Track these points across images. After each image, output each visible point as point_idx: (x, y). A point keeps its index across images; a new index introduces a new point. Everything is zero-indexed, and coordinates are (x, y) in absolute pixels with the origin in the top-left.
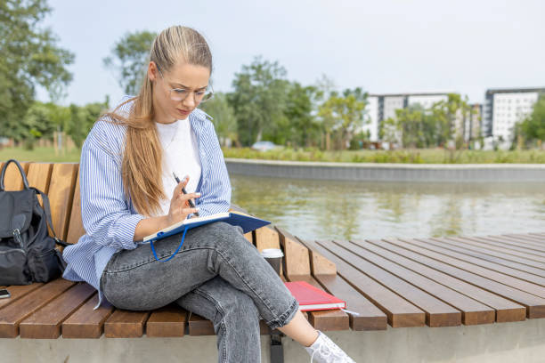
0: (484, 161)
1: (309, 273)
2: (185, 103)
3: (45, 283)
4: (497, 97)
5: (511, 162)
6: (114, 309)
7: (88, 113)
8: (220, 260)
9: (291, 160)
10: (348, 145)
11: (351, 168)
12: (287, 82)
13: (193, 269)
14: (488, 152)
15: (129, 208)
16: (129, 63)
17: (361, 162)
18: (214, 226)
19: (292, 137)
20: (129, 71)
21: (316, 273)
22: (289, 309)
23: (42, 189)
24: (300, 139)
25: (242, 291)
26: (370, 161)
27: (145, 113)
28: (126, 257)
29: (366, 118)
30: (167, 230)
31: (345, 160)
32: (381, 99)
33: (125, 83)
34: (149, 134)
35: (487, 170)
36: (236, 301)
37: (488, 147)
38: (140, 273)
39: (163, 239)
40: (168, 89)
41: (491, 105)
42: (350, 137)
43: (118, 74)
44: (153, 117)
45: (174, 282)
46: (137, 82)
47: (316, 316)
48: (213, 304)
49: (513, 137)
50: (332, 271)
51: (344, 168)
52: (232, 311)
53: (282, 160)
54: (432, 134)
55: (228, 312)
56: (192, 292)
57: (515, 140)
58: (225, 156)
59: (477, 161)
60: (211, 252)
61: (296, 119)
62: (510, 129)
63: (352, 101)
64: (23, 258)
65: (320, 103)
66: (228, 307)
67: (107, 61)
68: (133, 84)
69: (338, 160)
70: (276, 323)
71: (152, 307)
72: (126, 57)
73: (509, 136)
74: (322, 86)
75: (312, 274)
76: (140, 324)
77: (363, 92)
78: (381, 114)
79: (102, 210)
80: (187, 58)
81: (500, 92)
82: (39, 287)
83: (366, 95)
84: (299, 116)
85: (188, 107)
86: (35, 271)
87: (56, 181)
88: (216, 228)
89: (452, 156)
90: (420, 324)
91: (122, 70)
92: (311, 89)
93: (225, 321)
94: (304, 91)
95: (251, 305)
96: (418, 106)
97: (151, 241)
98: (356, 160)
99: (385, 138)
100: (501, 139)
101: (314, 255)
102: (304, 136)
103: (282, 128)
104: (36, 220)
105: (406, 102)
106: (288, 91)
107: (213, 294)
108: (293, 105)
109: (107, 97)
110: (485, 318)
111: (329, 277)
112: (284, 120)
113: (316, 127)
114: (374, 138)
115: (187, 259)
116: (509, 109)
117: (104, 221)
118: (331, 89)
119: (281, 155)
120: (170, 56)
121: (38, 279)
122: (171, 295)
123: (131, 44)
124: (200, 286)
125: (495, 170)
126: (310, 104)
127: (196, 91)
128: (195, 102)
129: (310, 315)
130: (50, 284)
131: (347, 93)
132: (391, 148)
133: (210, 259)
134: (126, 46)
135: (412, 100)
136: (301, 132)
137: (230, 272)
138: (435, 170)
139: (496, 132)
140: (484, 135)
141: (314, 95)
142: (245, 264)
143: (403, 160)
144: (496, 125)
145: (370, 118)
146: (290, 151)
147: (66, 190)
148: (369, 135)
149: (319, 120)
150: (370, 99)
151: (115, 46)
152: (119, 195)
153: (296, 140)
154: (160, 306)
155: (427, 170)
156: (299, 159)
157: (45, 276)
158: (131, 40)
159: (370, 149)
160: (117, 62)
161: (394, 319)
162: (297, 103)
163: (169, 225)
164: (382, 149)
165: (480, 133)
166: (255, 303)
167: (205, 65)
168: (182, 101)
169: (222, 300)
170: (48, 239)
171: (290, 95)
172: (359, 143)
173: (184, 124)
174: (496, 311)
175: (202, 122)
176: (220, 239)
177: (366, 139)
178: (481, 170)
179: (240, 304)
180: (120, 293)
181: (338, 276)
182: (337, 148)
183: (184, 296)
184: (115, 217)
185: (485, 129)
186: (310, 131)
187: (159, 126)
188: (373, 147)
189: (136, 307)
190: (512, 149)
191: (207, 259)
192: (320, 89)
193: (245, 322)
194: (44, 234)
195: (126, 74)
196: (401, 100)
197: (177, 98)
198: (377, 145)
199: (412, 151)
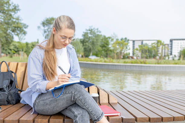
0: (169, 63)
1: (108, 102)
2: (65, 42)
3: (14, 105)
4: (174, 41)
5: (178, 64)
6: (38, 114)
7: (32, 45)
8: (76, 97)
9: (102, 62)
10: (122, 57)
11: (123, 65)
12: (101, 35)
13: (67, 101)
14: (171, 60)
15: (44, 79)
16: (46, 28)
17: (126, 63)
18: (74, 85)
19: (103, 54)
20: (46, 31)
21: (110, 102)
22: (100, 115)
23: (14, 71)
24: (105, 55)
26: (129, 63)
27: (51, 45)
28: (43, 96)
29: (128, 48)
30: (57, 86)
31: (121, 62)
32: (134, 41)
33: (45, 35)
34: (52, 53)
35: (171, 67)
36: (82, 112)
37: (171, 59)
38: (48, 101)
39: (56, 90)
40: (59, 37)
41: (172, 44)
42: (123, 54)
43: (43, 32)
44: (54, 47)
45: (60, 105)
46: (49, 34)
47: (110, 118)
48: (74, 113)
49: (179, 55)
50: (116, 102)
51: (120, 65)
52: (80, 115)
53: (99, 62)
54: (151, 54)
55: (79, 116)
56: (66, 109)
57: (180, 56)
58: (79, 61)
59: (167, 64)
60: (73, 95)
61: (104, 48)
62: (178, 53)
63: (123, 42)
64: (7, 96)
65: (112, 43)
66: (79, 114)
67: (39, 27)
68: (48, 35)
69: (118, 62)
70: (96, 120)
71: (52, 114)
72: (45, 26)
73: (178, 55)
74: (113, 37)
75: (109, 103)
76: (47, 120)
77: (128, 39)
78: (134, 47)
79: (35, 79)
81: (175, 40)
82: (12, 106)
83: (128, 40)
84: (105, 47)
85: (66, 44)
86: (11, 100)
87: (19, 69)
88: (75, 86)
89: (158, 62)
90: (147, 121)
91: (44, 31)
92: (110, 38)
93: (77, 119)
94: (107, 38)
95: (87, 113)
96: (146, 44)
97: (52, 90)
98: (125, 62)
99: (135, 55)
100: (175, 56)
101: (110, 96)
102: (107, 54)
103: (99, 51)
104: (11, 82)
105: (142, 43)
106: (101, 38)
107: (74, 109)
108: (103, 43)
109: (38, 40)
110: (170, 119)
111: (115, 104)
112: (100, 48)
113: (111, 51)
114: (131, 55)
115: (64, 97)
116: (178, 46)
117: (35, 83)
118: (116, 38)
119: (99, 61)
120: (60, 26)
121: (11, 103)
122: (58, 109)
123: (47, 22)
124: (69, 106)
125: (173, 67)
126: (109, 43)
127: (69, 38)
128: (69, 42)
129: (108, 117)
130: (16, 105)
131: (122, 39)
132: (137, 58)
133: (73, 97)
134: (45, 22)
135: (144, 42)
136: (106, 52)
137: (80, 102)
138: (152, 67)
139: (173, 54)
140: (169, 54)
141: (110, 40)
142: (85, 99)
143: (141, 63)
144: (173, 51)
145: (130, 48)
146: (102, 59)
147: (23, 72)
148: (129, 54)
149: (112, 48)
150: (129, 42)
151: (42, 22)
152: (41, 74)
153: (104, 55)
154: (54, 114)
155: (149, 66)
156: (105, 62)
157: (14, 102)
158: (47, 20)
159: (130, 59)
160: (42, 28)
161: (138, 119)
162: (105, 43)
163: (58, 85)
164: (134, 59)
165: (168, 54)
166: (88, 113)
167: (73, 29)
168: (64, 41)
169: (77, 111)
170: (16, 89)
171: (102, 40)
172: (126, 57)
173: (65, 49)
174: (174, 117)
175: (71, 49)
176: (76, 90)
177: (128, 55)
178: (168, 67)
179: (83, 113)
180: (40, 109)
181: (118, 104)
182: (118, 58)
183: (63, 110)
184: (39, 82)
185: (169, 52)
186: (109, 52)
187: (56, 50)
188: (131, 58)
189: (46, 114)
190: (179, 59)
191: (72, 97)
192: (113, 38)
193: (85, 120)
194: (14, 87)
195: (45, 32)
196: (140, 42)
197: (62, 40)
198: (132, 57)
199: (144, 60)
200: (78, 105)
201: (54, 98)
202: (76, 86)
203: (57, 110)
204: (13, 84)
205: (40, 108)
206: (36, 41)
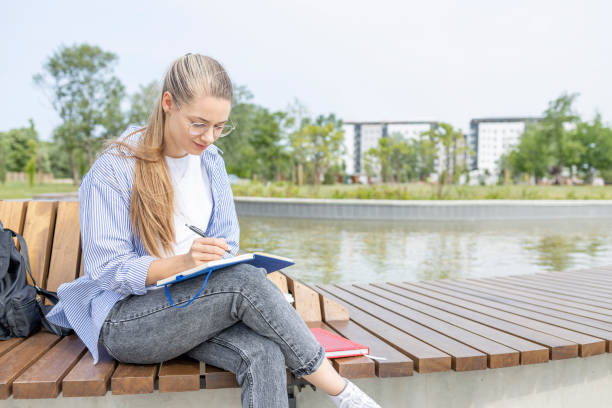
0: (475, 197)
1: (319, 319)
2: (203, 138)
3: (25, 338)
4: (482, 126)
5: (502, 198)
7: (12, 140)
8: (245, 304)
9: (263, 196)
10: (322, 178)
11: (332, 205)
12: (252, 106)
13: (214, 315)
14: (473, 187)
16: (65, 81)
17: (342, 198)
18: (237, 268)
19: (259, 170)
20: (64, 90)
21: (327, 319)
22: (317, 355)
23: (16, 230)
24: (268, 172)
25: (268, 338)
26: (351, 197)
29: (341, 148)
30: (187, 273)
31: (324, 195)
32: (358, 127)
33: (59, 106)
34: (158, 169)
35: (479, 207)
36: (262, 348)
37: (474, 182)
38: (152, 321)
41: (476, 135)
42: (325, 170)
43: (51, 94)
44: (162, 151)
45: (191, 329)
46: (75, 104)
47: (341, 363)
48: (237, 353)
49: (499, 171)
50: (345, 316)
51: (324, 205)
52: (259, 359)
53: (252, 195)
54: (413, 167)
55: (254, 361)
56: (209, 341)
57: (502, 174)
59: (466, 197)
60: (236, 296)
61: (263, 149)
62: (496, 162)
63: (324, 129)
64: (3, 310)
65: (290, 131)
66: (254, 355)
67: (38, 79)
68: (70, 106)
69: (316, 196)
70: (304, 371)
72: (61, 74)
73: (496, 170)
74: (294, 111)
75: (323, 320)
76: (151, 378)
77: (338, 118)
78: (358, 144)
80: (209, 89)
81: (485, 121)
82: (21, 342)
83: (340, 123)
84: (267, 145)
85: (205, 143)
86: (14, 324)
87: (32, 222)
88: (242, 271)
89: (440, 191)
90: (446, 368)
91: (57, 90)
92: (281, 115)
93: (251, 370)
94: (272, 118)
96: (399, 136)
97: (166, 285)
98: (337, 195)
99: (363, 171)
100: (487, 172)
101: (325, 300)
102: (273, 168)
103: (246, 159)
104: (14, 266)
105: (385, 131)
106: (253, 117)
107: (235, 342)
108: (257, 133)
109: (31, 121)
110: (509, 360)
111: (343, 323)
112: (250, 150)
113: (286, 157)
114: (350, 170)
115: (208, 304)
116: (495, 139)
117: (111, 265)
118: (304, 116)
119: (251, 190)
120: (190, 87)
121: (17, 333)
122: (186, 345)
123: (66, 59)
124: (218, 334)
125: (487, 206)
126: (278, 131)
127: (216, 126)
128: (215, 137)
129: (333, 360)
130: (32, 339)
131: (320, 121)
132: (370, 183)
133: (234, 305)
134: (61, 62)
135: (391, 129)
136: (269, 164)
137: (255, 318)
138: (424, 207)
139: (481, 165)
140: (469, 168)
141: (283, 122)
142: (272, 309)
143: (389, 196)
144: (481, 158)
145: (345, 147)
146: (260, 185)
147: (44, 231)
148: (344, 167)
149: (289, 150)
150: (344, 127)
151: (48, 61)
152: (127, 236)
153: (263, 172)
155: (415, 207)
156: (273, 194)
157: (26, 330)
158: (67, 54)
159: (346, 183)
160: (50, 79)
161: (421, 364)
162: (265, 131)
163: (188, 269)
164: (360, 183)
165: (465, 165)
167: (227, 98)
168: (200, 136)
169: (247, 348)
170: (27, 287)
171: (256, 122)
172: (335, 177)
174: (520, 353)
176: (246, 282)
177: (341, 172)
178: (472, 206)
179: (267, 352)
180: (127, 345)
181: (351, 322)
182: (310, 180)
184: (123, 260)
185: (470, 161)
186: (280, 163)
187: (169, 160)
188: (350, 181)
189: (146, 360)
190: (500, 183)
191: (231, 305)
192: (290, 115)
193: (273, 371)
194: (23, 284)
195: (61, 95)
196: (379, 128)
197: (194, 132)
198: (354, 179)
199: (393, 187)
200: (249, 329)
201: (172, 310)
202: (245, 269)
203: (180, 348)
204: (19, 273)
205: (125, 343)
206: (27, 125)
